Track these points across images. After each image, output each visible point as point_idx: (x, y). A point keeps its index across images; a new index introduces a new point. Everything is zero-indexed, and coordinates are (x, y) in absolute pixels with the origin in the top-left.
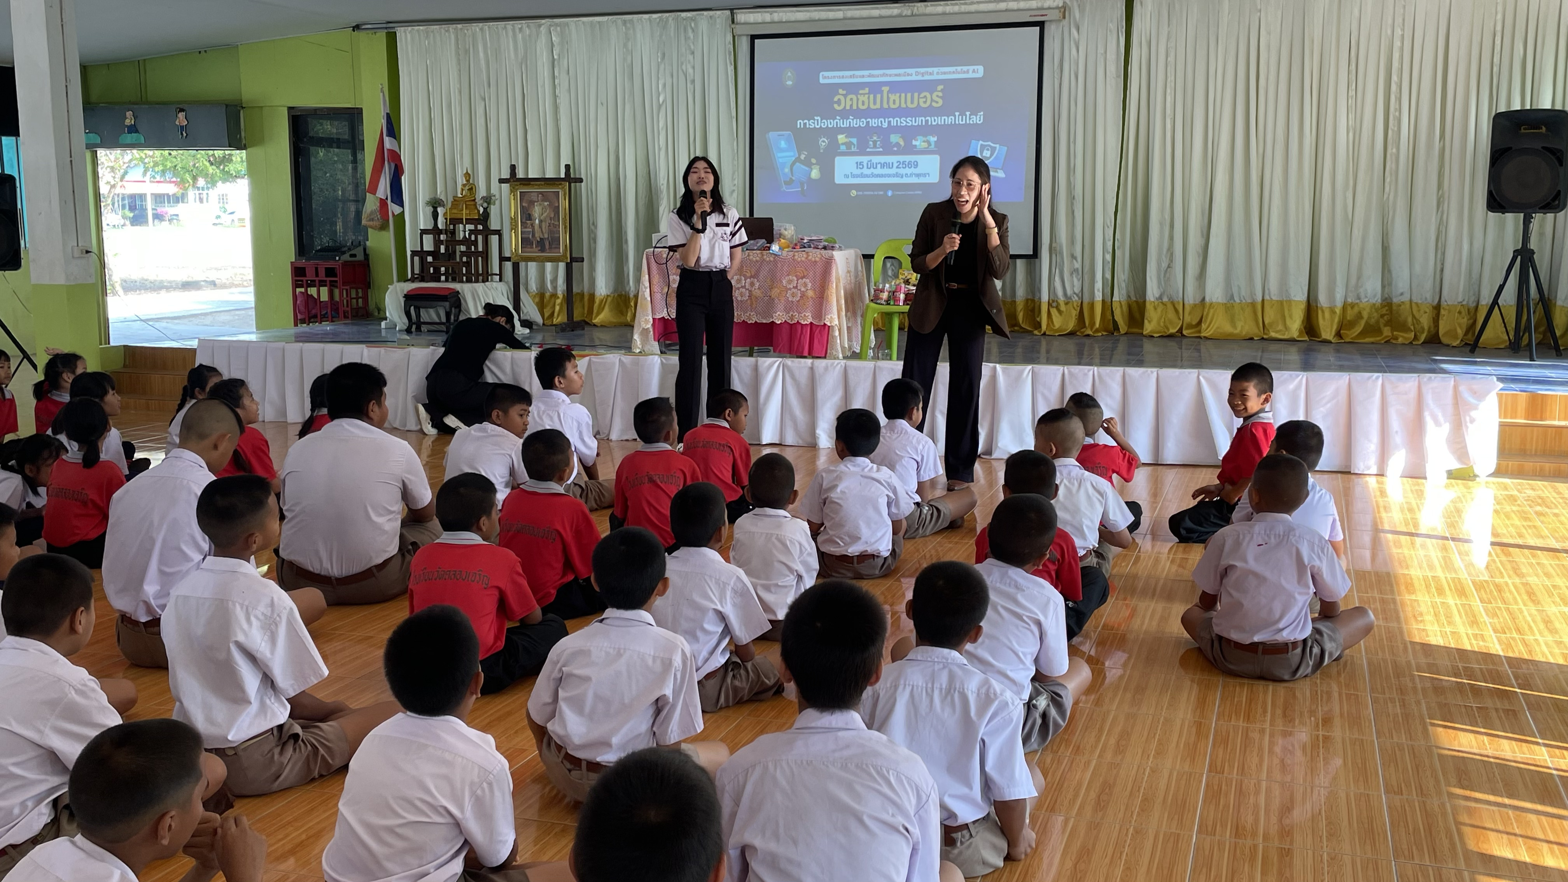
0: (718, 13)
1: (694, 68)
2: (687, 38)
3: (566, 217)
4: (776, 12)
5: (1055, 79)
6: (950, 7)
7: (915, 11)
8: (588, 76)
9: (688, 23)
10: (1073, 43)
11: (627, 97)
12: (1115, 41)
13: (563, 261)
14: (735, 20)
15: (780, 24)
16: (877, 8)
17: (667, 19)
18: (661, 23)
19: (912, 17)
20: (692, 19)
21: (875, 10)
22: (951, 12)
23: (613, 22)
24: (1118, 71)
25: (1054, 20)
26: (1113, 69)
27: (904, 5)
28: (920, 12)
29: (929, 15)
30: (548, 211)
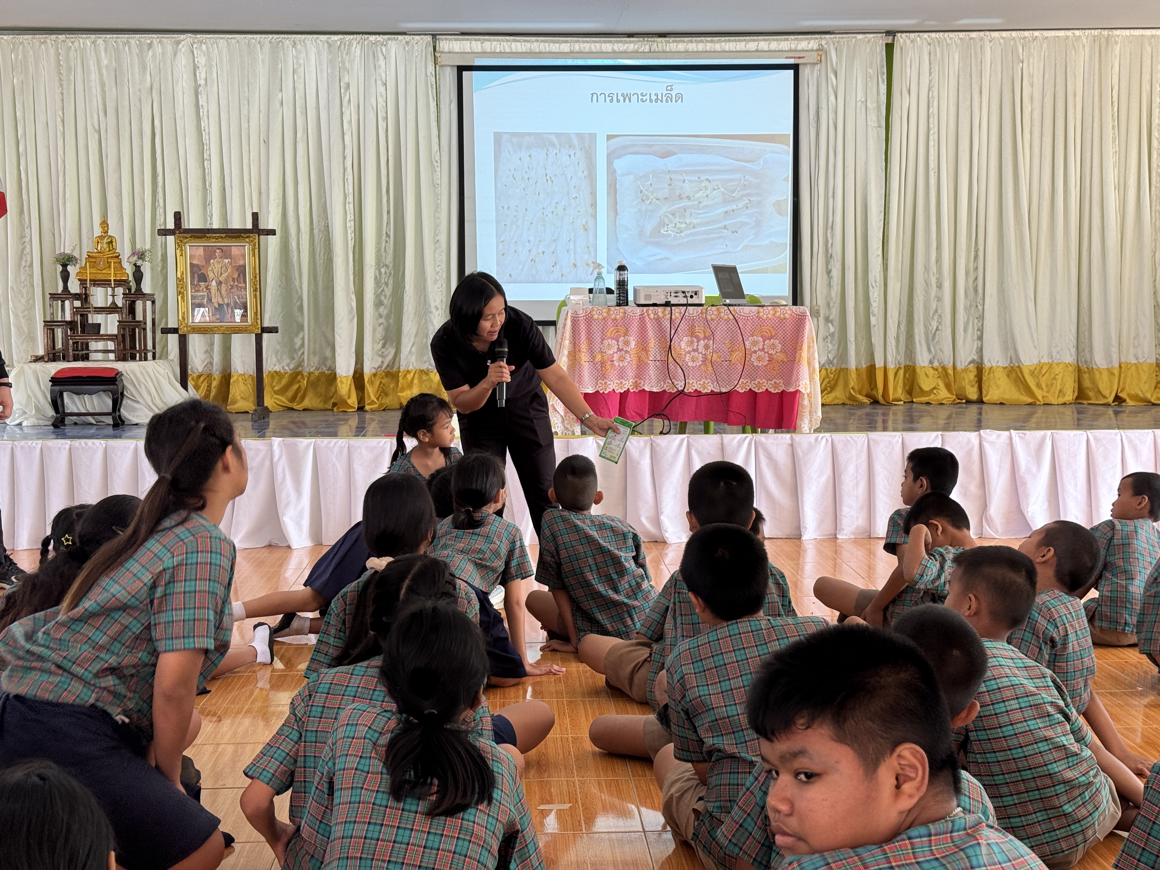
0: (417, 38)
1: (386, 102)
2: (377, 66)
3: (256, 277)
4: (489, 40)
5: (811, 128)
6: (694, 45)
7: (654, 47)
8: (246, 107)
9: (379, 48)
10: (830, 89)
11: (299, 135)
12: (875, 88)
13: (251, 332)
14: (437, 48)
15: (494, 54)
16: (610, 42)
17: (350, 42)
18: (343, 46)
19: (651, 54)
20: (382, 44)
21: (608, 44)
22: (695, 50)
23: (279, 42)
24: (879, 121)
25: (809, 64)
26: (874, 118)
27: (641, 39)
28: (660, 49)
29: (671, 52)
30: (229, 270)
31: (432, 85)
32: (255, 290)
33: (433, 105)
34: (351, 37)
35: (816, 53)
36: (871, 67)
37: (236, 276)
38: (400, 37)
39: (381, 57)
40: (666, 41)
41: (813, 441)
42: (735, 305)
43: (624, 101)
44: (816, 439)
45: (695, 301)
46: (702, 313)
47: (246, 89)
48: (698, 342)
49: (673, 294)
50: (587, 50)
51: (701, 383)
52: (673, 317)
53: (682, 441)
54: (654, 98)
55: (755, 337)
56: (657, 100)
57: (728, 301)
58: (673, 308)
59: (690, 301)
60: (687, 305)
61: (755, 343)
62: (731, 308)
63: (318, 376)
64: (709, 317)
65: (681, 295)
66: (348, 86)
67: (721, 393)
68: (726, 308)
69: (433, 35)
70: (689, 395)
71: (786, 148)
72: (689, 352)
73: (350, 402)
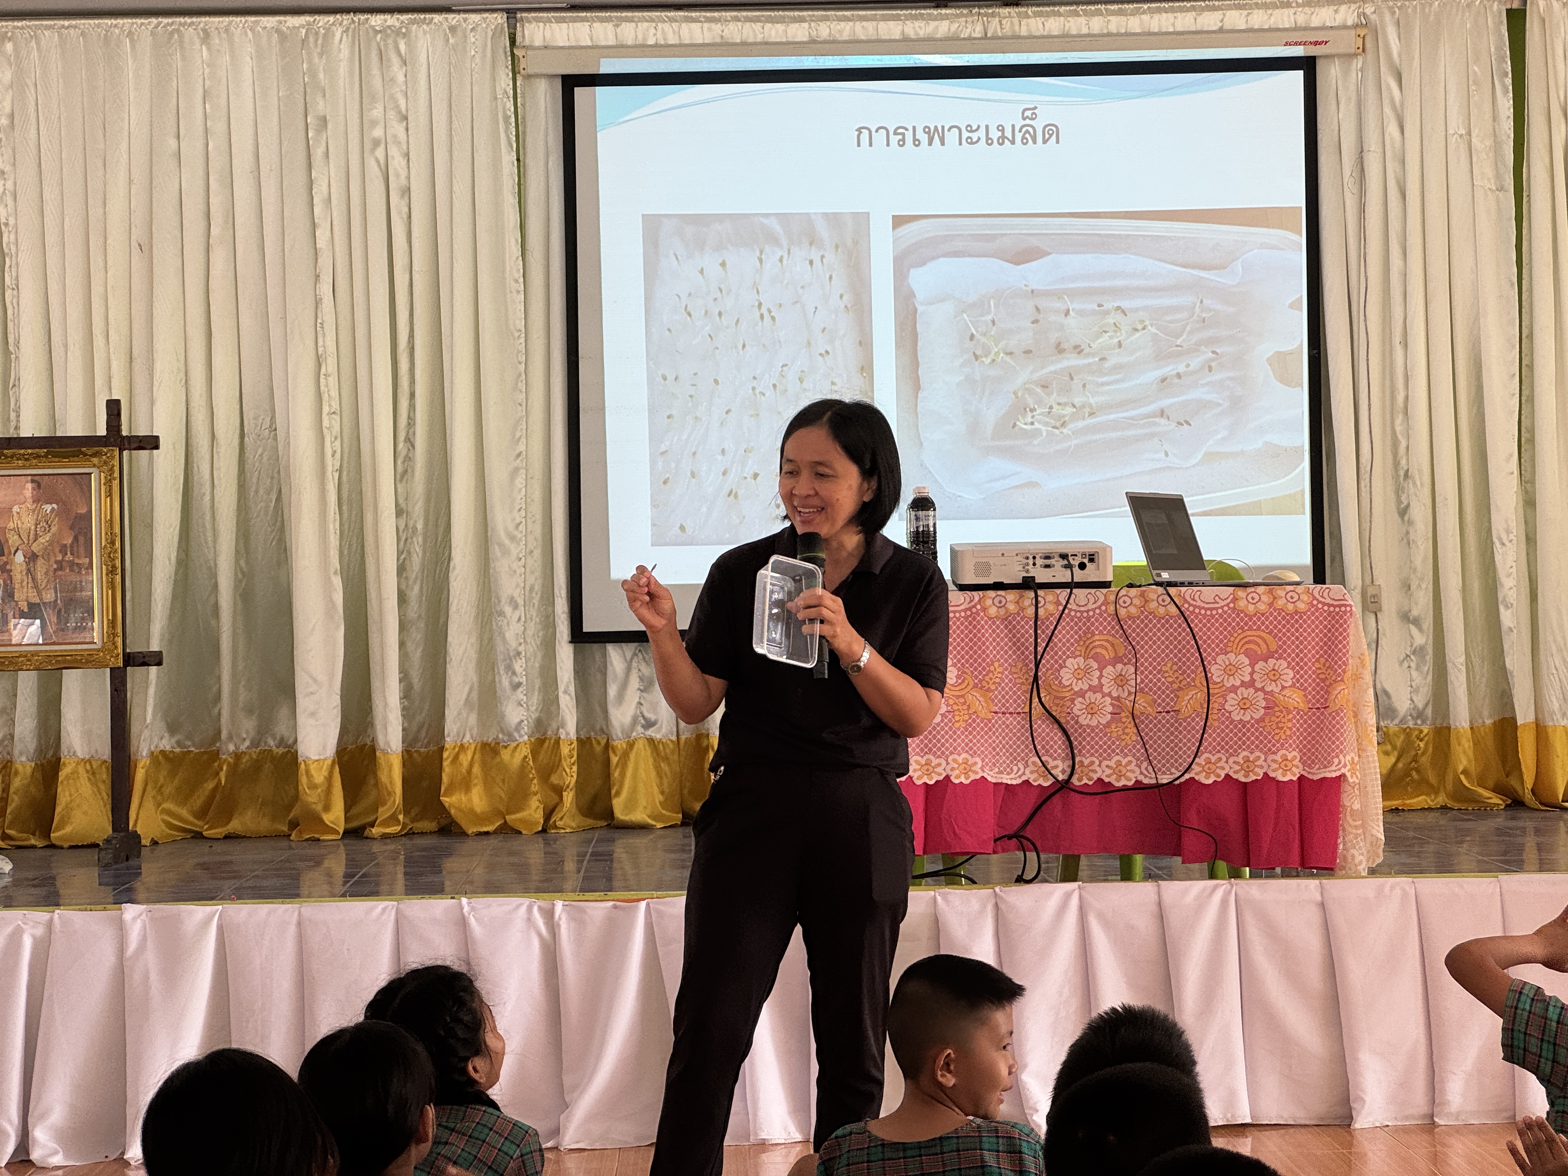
0: (474, 18)
1: (407, 155)
2: (388, 81)
3: (113, 543)
4: (630, 20)
5: (1348, 195)
6: (1082, 20)
7: (994, 27)
8: (101, 173)
9: (390, 41)
10: (1387, 110)
11: (214, 231)
12: (1487, 106)
13: (101, 665)
14: (519, 39)
15: (642, 49)
16: (897, 18)
17: (328, 30)
18: (311, 39)
19: (986, 42)
20: (398, 33)
21: (891, 24)
22: (1085, 31)
23: (172, 34)
24: (1498, 176)
25: (1339, 56)
26: (1489, 172)
27: (965, 11)
28: (1007, 30)
29: (1031, 37)
30: (54, 529)
31: (506, 119)
32: (112, 571)
33: (508, 159)
34: (331, 19)
35: (1353, 32)
36: (1477, 60)
37: (69, 541)
38: (437, 18)
39: (395, 60)
40: (1019, 15)
41: (1371, 894)
42: (1182, 584)
43: (930, 143)
44: (1380, 890)
45: (1091, 574)
46: (1106, 603)
47: (100, 133)
48: (1101, 669)
49: (1039, 562)
50: (845, 37)
51: (1112, 763)
52: (1041, 612)
53: (1068, 896)
54: (995, 134)
55: (1232, 656)
56: (1002, 140)
57: (1165, 576)
58: (1040, 592)
59: (1080, 576)
60: (1071, 586)
61: (1231, 670)
62: (1172, 591)
63: (257, 761)
64: (1122, 612)
65: (1058, 563)
66: (323, 121)
67: (1158, 786)
68: (1160, 590)
69: (508, 11)
70: (1083, 792)
71: (1294, 237)
72: (1082, 694)
73: (327, 818)
